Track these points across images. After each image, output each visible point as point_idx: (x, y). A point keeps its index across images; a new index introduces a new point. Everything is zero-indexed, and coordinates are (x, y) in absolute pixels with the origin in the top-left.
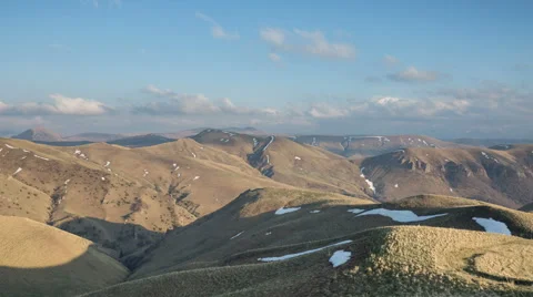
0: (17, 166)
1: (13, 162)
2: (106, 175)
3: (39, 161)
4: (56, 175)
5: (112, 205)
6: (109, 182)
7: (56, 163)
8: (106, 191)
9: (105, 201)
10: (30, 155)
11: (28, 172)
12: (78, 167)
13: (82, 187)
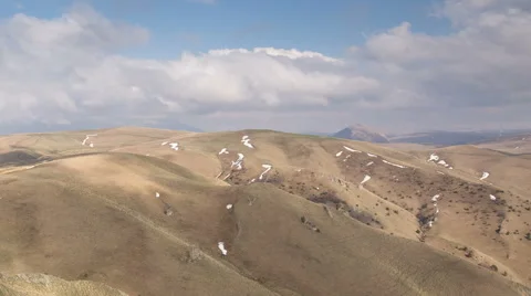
0: (363, 173)
1: (358, 168)
2: (495, 192)
3: (391, 169)
4: (417, 187)
5: (515, 237)
6: (503, 203)
7: (416, 172)
8: (502, 216)
9: (504, 230)
10: (378, 161)
11: (379, 182)
12: (447, 180)
13: (460, 207)
